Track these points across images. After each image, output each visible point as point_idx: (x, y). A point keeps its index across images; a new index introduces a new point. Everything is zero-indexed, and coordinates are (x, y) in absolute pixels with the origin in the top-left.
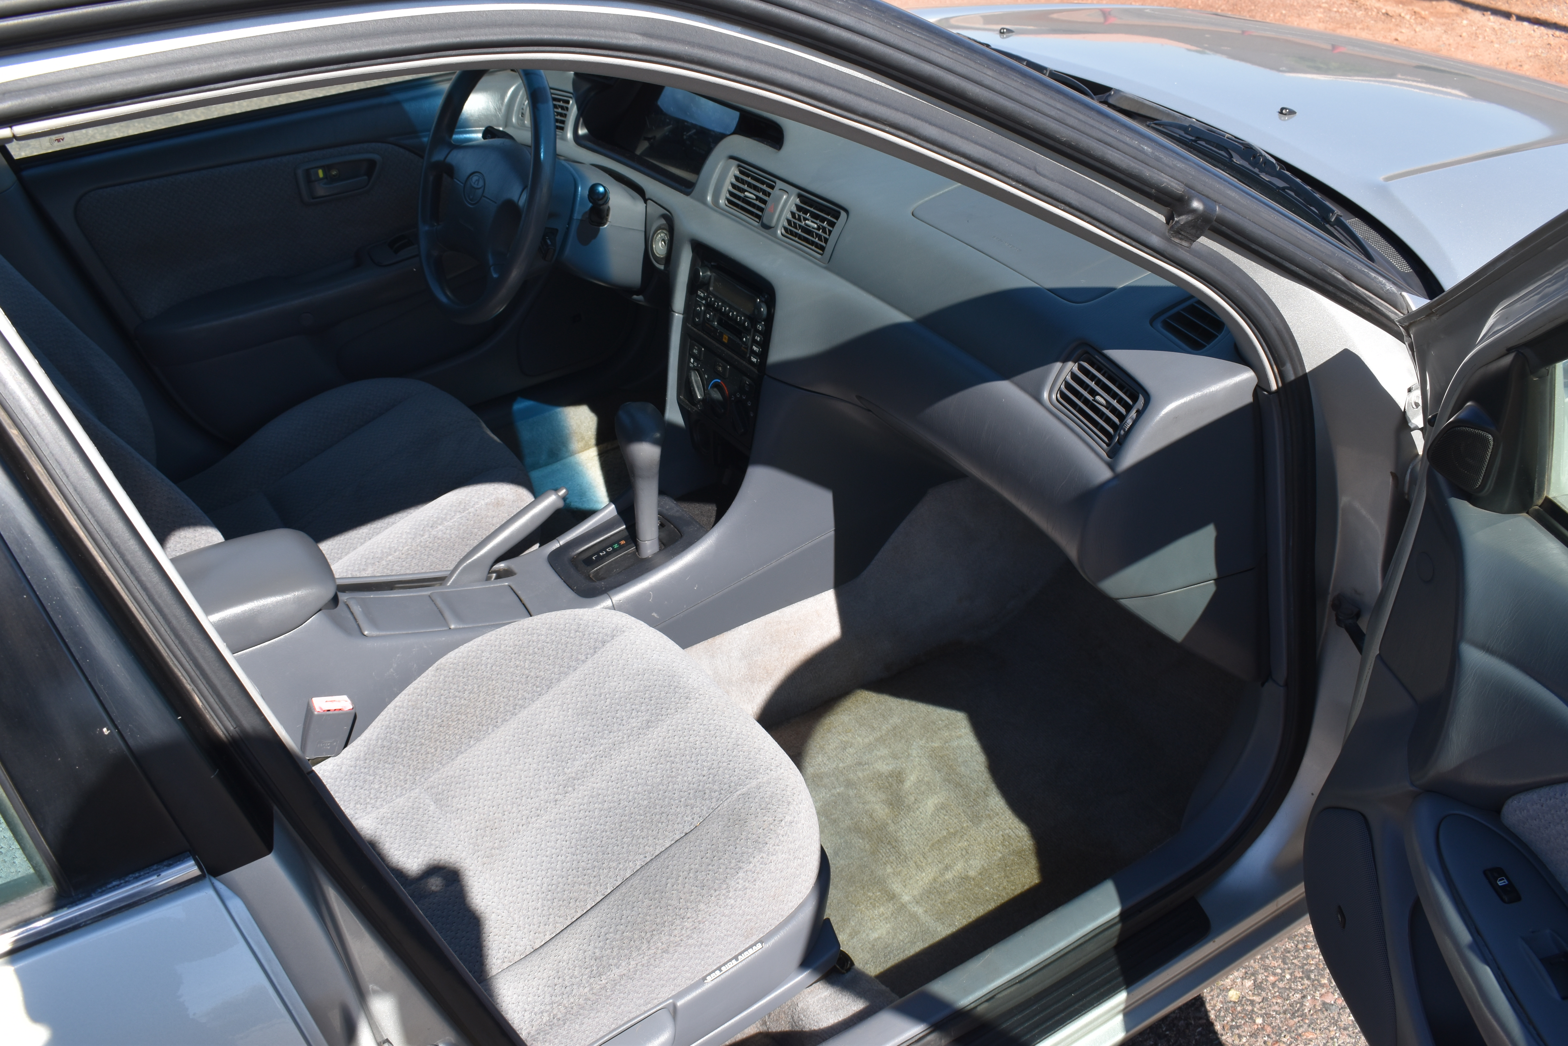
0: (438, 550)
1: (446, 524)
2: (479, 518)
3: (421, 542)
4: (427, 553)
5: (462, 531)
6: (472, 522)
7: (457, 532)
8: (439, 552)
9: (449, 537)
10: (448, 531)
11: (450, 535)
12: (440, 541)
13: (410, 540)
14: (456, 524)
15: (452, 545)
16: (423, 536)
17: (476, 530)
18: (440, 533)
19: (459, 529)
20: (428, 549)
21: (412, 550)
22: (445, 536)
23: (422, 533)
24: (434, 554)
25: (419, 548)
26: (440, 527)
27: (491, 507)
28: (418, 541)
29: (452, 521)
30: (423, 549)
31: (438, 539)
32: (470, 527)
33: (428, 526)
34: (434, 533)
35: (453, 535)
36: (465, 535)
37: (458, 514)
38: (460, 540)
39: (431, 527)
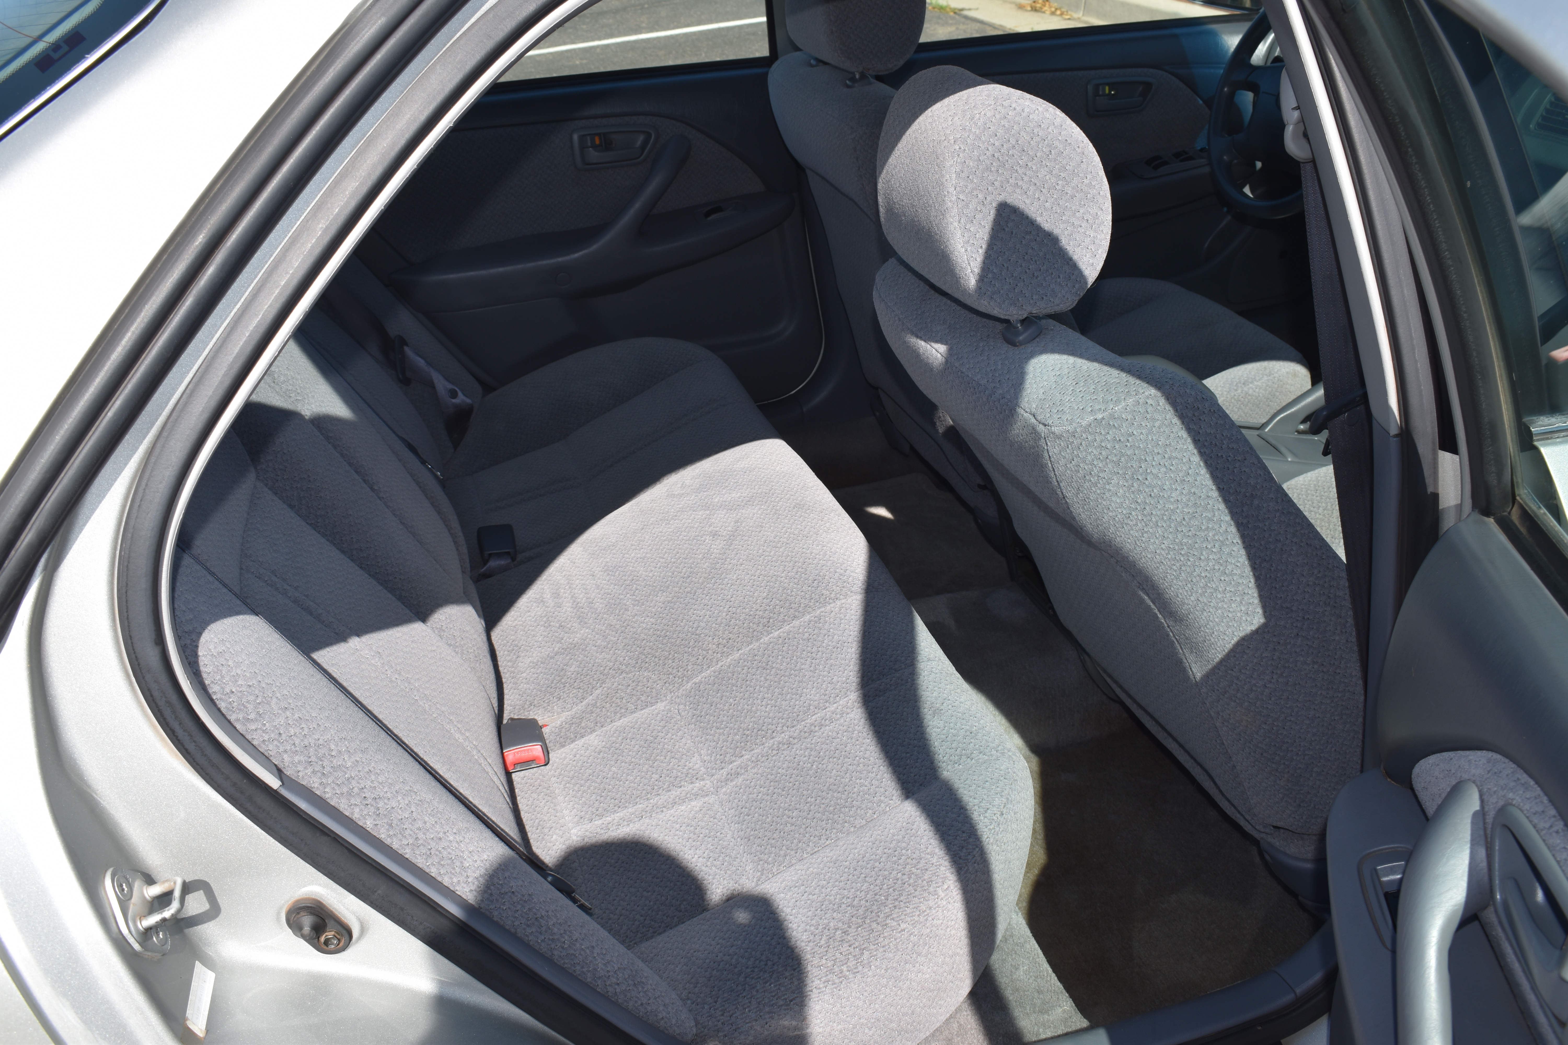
0: (1247, 405)
1: (1256, 383)
2: (1281, 383)
3: (1235, 395)
4: (1238, 406)
5: (1267, 392)
6: (1276, 386)
7: (1264, 392)
8: (1248, 408)
9: (1257, 395)
10: (1257, 390)
11: (1259, 393)
12: (1250, 397)
13: (1225, 393)
14: (1264, 384)
15: (1258, 403)
16: (1236, 390)
17: (1278, 394)
18: (1251, 390)
19: (1266, 390)
20: (1240, 403)
21: (1227, 401)
22: (1254, 393)
23: (1235, 388)
24: (1243, 408)
25: (1233, 401)
26: (1251, 385)
27: (1290, 376)
28: (1232, 394)
29: (1261, 382)
30: (1235, 402)
31: (1249, 395)
32: (1274, 390)
33: (1240, 383)
34: (1245, 389)
35: (1261, 395)
36: (1270, 396)
37: (1265, 376)
38: (1265, 400)
39: (1243, 384)
